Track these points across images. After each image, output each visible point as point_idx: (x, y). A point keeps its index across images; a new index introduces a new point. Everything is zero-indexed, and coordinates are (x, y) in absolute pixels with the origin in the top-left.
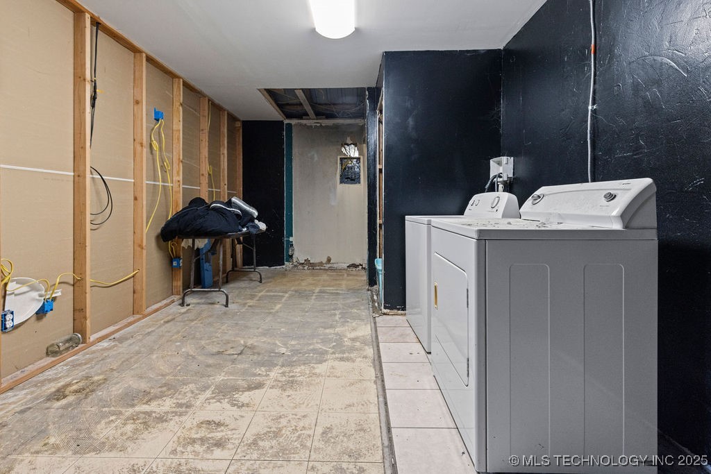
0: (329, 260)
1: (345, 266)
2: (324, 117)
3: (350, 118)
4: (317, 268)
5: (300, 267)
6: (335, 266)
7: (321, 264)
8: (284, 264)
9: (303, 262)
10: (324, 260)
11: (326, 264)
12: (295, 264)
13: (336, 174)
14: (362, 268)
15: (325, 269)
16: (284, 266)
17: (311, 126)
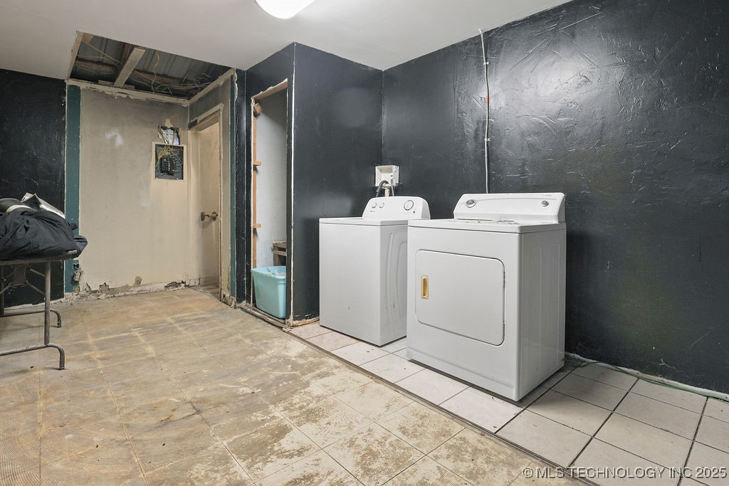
0: (138, 282)
1: (162, 286)
2: (133, 87)
3: (168, 94)
4: (120, 294)
5: (93, 297)
6: (147, 288)
7: (127, 287)
8: (62, 296)
9: (98, 288)
10: (131, 282)
11: (134, 287)
12: (83, 293)
13: (149, 165)
14: (186, 286)
15: (132, 295)
16: (62, 300)
17: (112, 97)
